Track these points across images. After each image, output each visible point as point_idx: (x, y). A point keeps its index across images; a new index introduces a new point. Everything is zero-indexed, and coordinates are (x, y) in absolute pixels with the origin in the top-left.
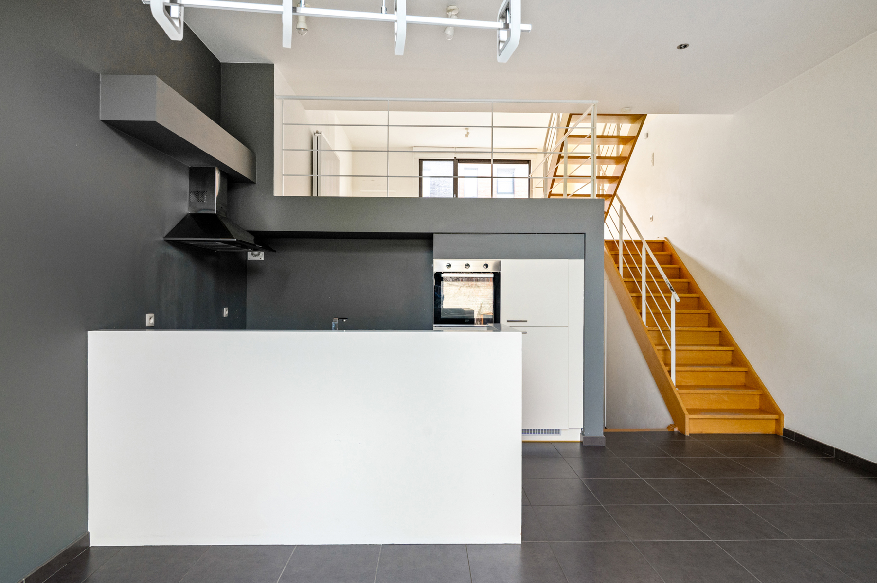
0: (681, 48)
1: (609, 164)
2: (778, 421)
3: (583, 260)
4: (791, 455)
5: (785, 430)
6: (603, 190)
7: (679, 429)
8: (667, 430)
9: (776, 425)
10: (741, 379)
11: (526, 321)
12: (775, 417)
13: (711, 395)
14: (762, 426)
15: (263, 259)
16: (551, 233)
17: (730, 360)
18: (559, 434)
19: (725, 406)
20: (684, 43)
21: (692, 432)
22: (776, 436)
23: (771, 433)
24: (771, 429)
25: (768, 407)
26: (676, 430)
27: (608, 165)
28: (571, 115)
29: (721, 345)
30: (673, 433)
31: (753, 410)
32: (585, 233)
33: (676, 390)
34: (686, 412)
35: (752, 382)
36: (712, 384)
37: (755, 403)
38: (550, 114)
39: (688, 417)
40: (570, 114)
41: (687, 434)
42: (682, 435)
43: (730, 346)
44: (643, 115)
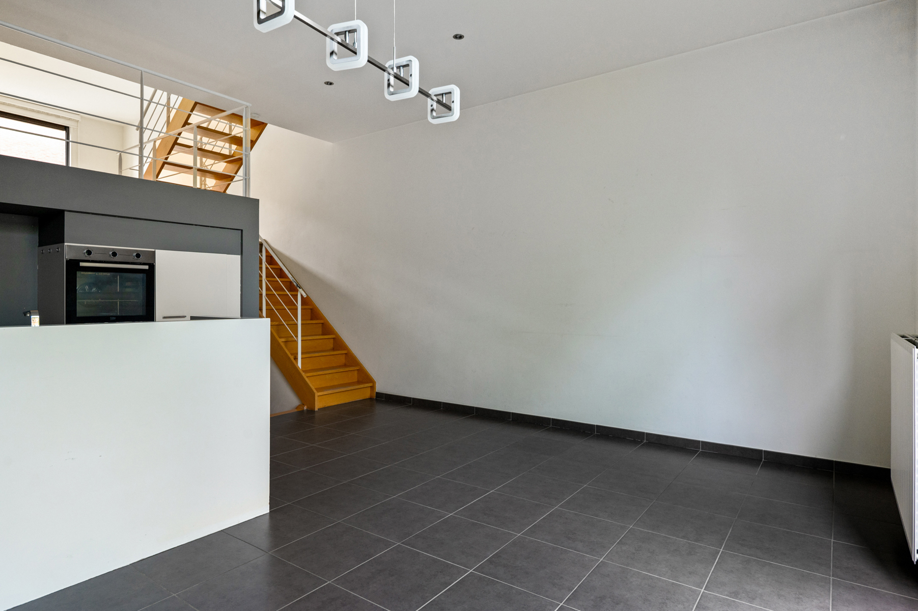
0: (327, 84)
1: (209, 159)
2: (373, 388)
3: (239, 256)
4: (382, 410)
5: (377, 393)
6: (205, 185)
7: (307, 407)
8: (296, 410)
9: (371, 391)
10: (342, 360)
11: (185, 317)
12: (370, 385)
13: (327, 376)
14: (362, 393)
16: (208, 226)
17: (332, 346)
19: (336, 383)
20: (331, 81)
21: (319, 407)
22: (371, 399)
23: (368, 398)
24: (367, 394)
25: (364, 378)
26: (305, 408)
27: (207, 158)
28: (196, 104)
29: (323, 334)
30: (303, 411)
31: (353, 382)
32: (242, 230)
33: (303, 374)
34: (315, 391)
35: (351, 361)
36: (324, 367)
37: (354, 377)
38: (153, 89)
39: (317, 394)
40: (196, 102)
41: (316, 409)
42: (311, 411)
43: (332, 334)
44: (263, 123)
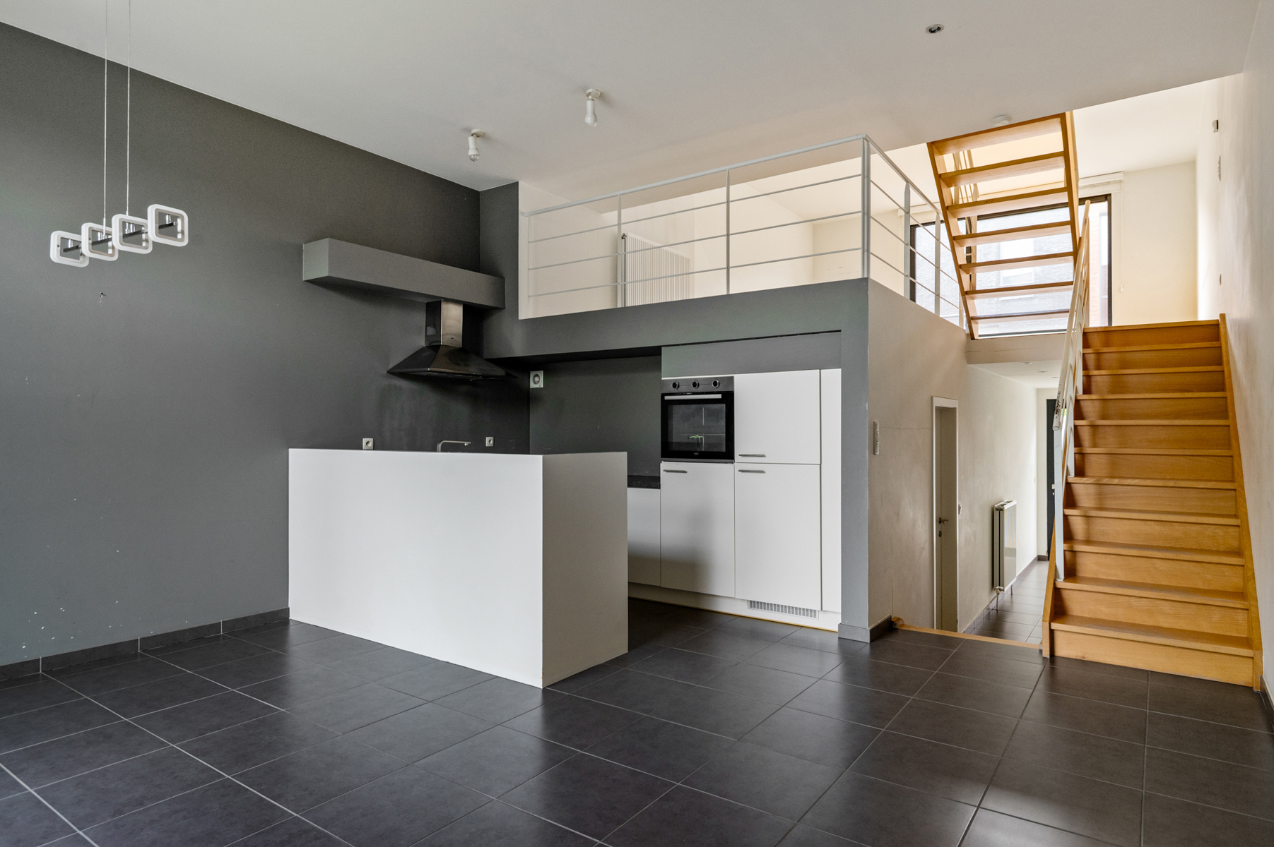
0: (934, 31)
2: (1255, 662)
9: (1251, 668)
11: (763, 456)
15: (542, 386)
16: (797, 334)
18: (815, 617)
23: (1239, 684)
29: (1215, 515)
32: (841, 330)
39: (1048, 625)
43: (1233, 518)
